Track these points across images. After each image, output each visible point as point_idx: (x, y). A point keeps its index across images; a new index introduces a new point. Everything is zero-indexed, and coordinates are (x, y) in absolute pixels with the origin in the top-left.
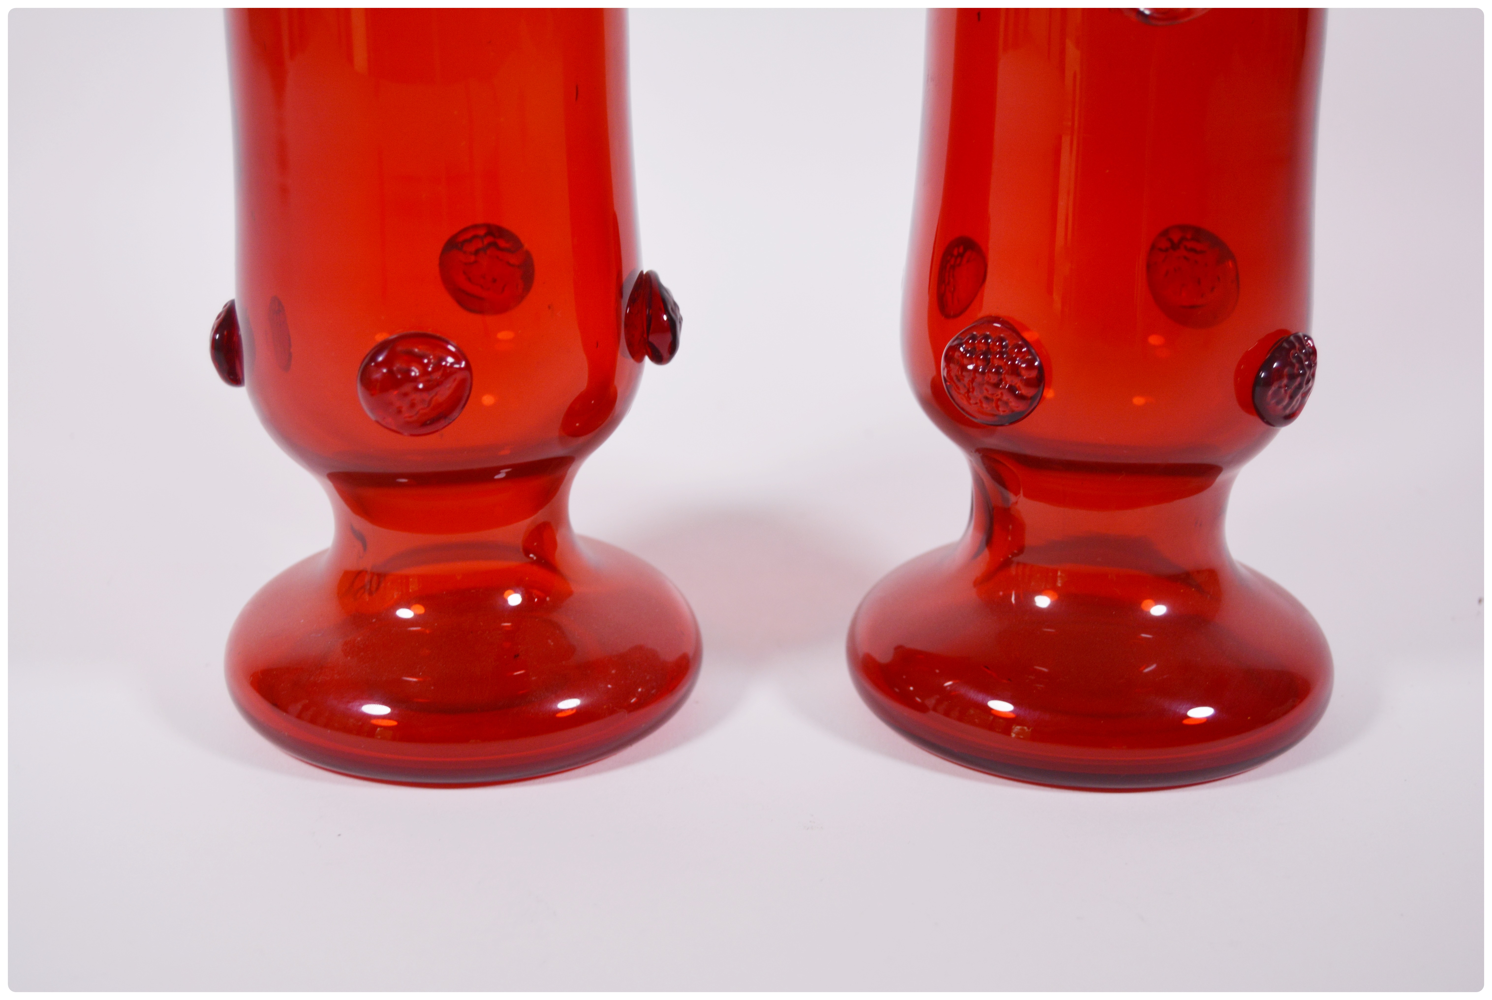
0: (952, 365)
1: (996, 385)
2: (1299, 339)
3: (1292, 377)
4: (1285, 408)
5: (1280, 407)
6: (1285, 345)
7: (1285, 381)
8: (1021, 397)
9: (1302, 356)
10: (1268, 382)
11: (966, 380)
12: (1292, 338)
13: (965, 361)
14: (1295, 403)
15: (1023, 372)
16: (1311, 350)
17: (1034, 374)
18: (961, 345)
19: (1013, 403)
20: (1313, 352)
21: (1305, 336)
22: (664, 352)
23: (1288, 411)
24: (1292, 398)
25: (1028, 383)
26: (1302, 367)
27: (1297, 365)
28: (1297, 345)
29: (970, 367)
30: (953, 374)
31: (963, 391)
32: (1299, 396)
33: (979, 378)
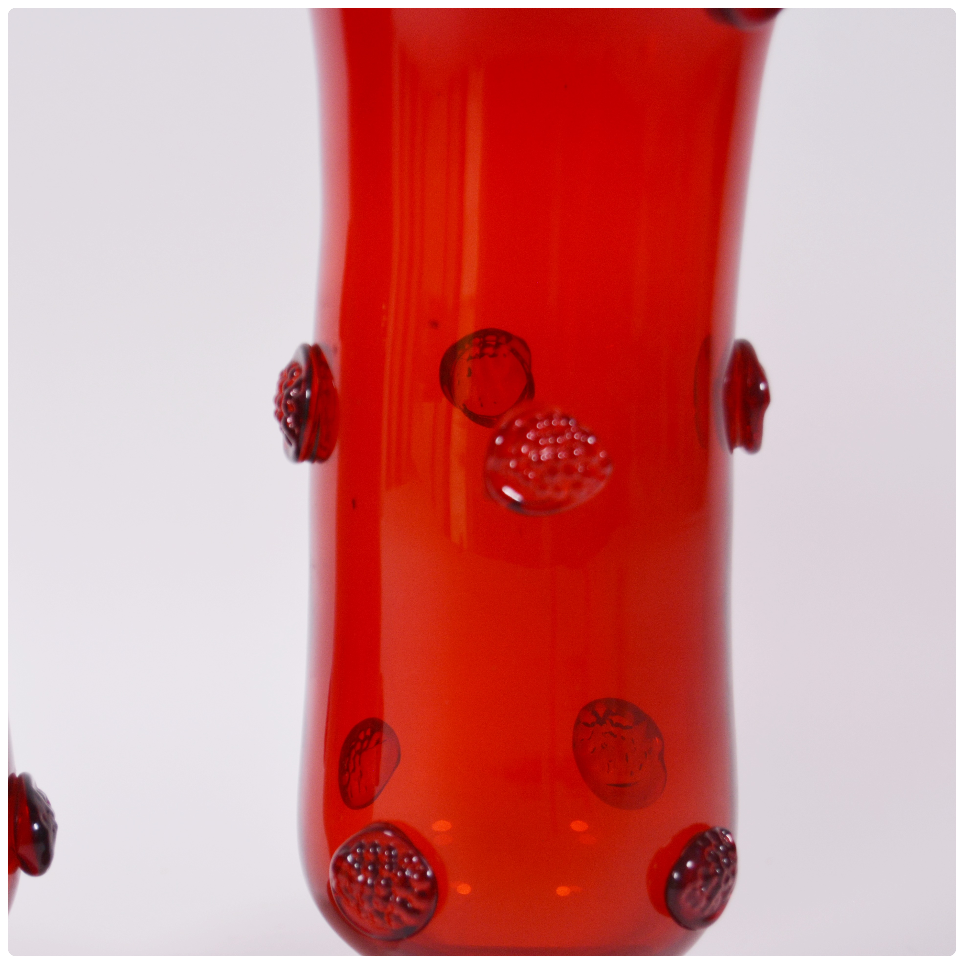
0: (341, 877)
1: (386, 899)
2: (715, 835)
3: (707, 878)
4: (703, 910)
5: (697, 909)
6: (700, 843)
7: (700, 882)
9: (720, 855)
10: (681, 885)
11: (356, 892)
12: (707, 835)
13: (353, 873)
14: (715, 904)
16: (728, 846)
18: (348, 854)
19: (406, 918)
20: (732, 848)
21: (722, 830)
23: (707, 913)
24: (710, 898)
25: (422, 895)
26: (720, 867)
27: (714, 865)
28: (713, 842)
29: (360, 878)
30: (342, 885)
31: (353, 904)
32: (719, 896)
33: (367, 891)
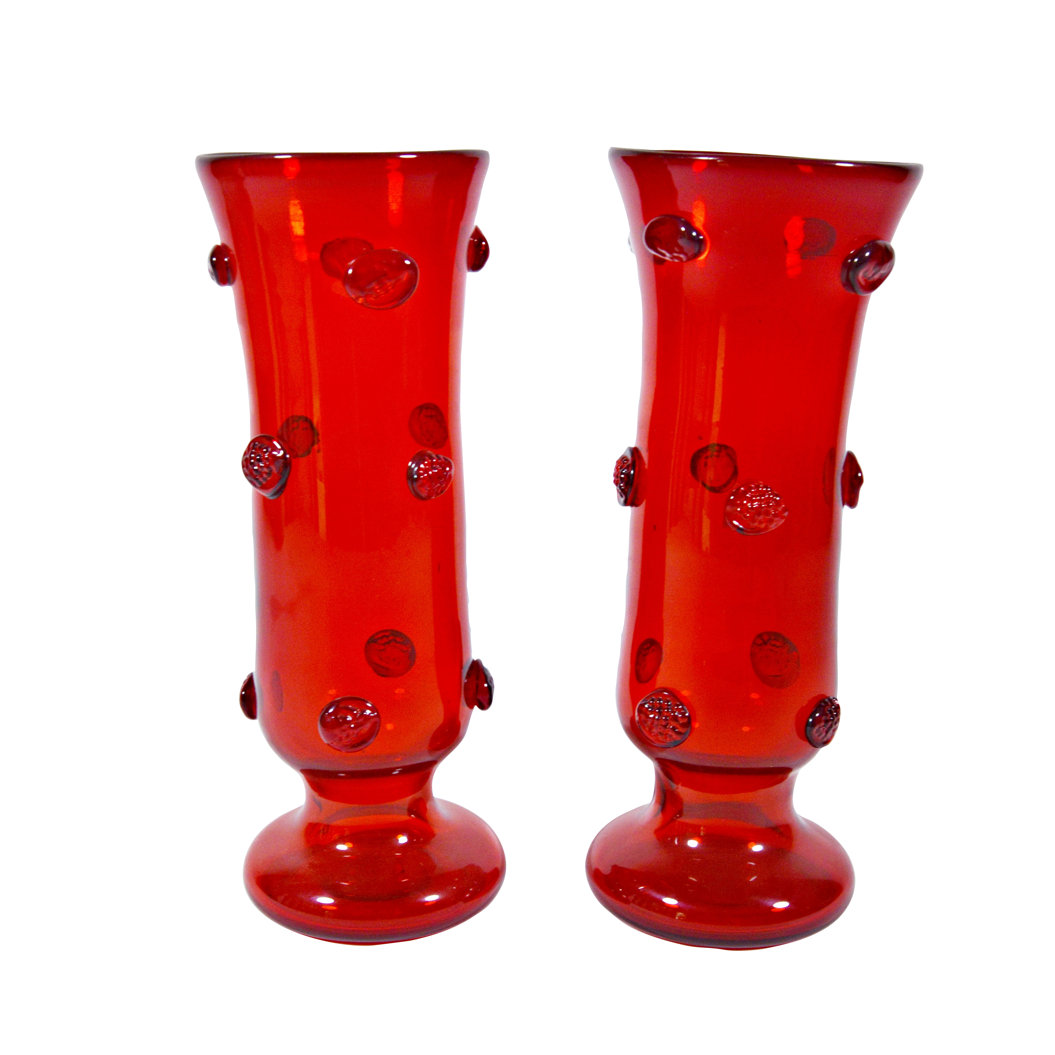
0: (641, 715)
1: (665, 726)
2: (831, 700)
3: (827, 721)
4: (823, 738)
5: (820, 738)
6: (823, 704)
7: (823, 724)
8: (679, 733)
9: (832, 710)
10: (813, 724)
11: (649, 723)
12: (827, 700)
13: (649, 713)
14: (829, 735)
15: (680, 720)
16: (837, 706)
17: (685, 720)
18: (646, 704)
19: (674, 736)
20: (838, 708)
21: (834, 698)
22: (485, 704)
23: (825, 739)
24: (827, 732)
25: (683, 725)
26: (833, 716)
27: (830, 715)
28: (829, 703)
29: (652, 716)
30: (642, 719)
31: (647, 729)
32: (831, 731)
33: (656, 722)
